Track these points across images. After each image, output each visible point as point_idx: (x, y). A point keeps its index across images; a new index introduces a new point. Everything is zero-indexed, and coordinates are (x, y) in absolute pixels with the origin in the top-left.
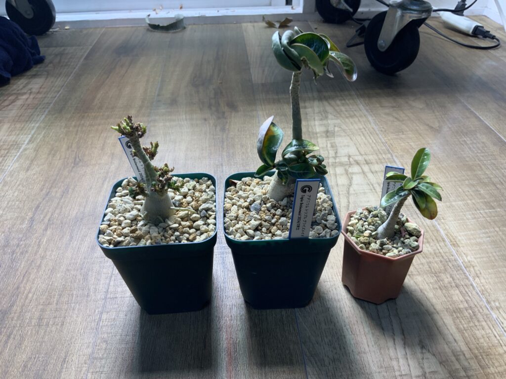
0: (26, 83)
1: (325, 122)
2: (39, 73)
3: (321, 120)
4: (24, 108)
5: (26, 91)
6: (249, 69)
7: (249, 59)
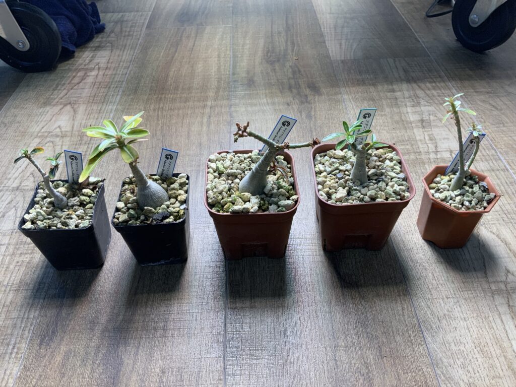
0: (92, 57)
1: (418, 109)
2: (103, 44)
3: (413, 106)
4: (96, 86)
5: (93, 67)
6: (324, 42)
7: (322, 29)
